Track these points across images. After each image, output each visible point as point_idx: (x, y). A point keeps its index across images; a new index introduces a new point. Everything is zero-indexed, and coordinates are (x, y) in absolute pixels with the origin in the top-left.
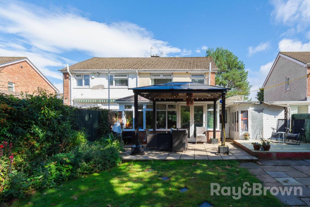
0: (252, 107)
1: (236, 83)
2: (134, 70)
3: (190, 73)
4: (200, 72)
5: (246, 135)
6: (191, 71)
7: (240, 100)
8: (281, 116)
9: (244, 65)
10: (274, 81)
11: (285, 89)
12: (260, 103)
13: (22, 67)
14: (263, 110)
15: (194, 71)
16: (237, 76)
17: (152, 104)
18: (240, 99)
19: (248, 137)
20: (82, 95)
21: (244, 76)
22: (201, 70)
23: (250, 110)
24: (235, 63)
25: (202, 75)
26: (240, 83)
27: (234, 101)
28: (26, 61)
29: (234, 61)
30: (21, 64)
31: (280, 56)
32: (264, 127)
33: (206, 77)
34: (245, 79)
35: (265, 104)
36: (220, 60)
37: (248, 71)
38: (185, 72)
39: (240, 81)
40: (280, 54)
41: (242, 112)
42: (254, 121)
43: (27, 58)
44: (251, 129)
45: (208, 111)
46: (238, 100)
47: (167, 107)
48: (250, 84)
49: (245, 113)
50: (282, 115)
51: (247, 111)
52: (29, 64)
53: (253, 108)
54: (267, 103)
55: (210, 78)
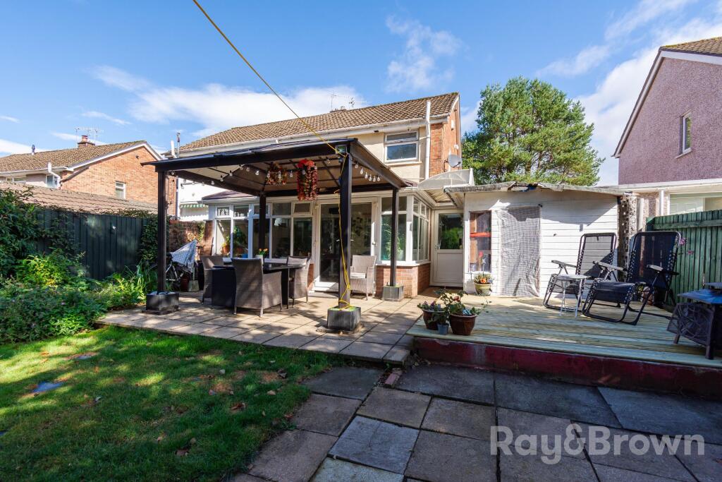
0: (502, 202)
1: (558, 157)
2: (272, 139)
3: (385, 133)
4: (405, 128)
5: (480, 282)
6: (385, 126)
7: (462, 183)
8: (602, 226)
9: (583, 110)
10: (647, 133)
11: (678, 151)
12: (526, 188)
13: (137, 157)
14: (541, 209)
15: (392, 125)
16: (558, 140)
17: (259, 204)
18: (464, 180)
19: (484, 287)
20: (193, 195)
21: (580, 137)
22: (407, 123)
23: (497, 209)
24: (556, 108)
25: (412, 135)
26: (568, 155)
27: (445, 187)
28: (144, 147)
29: (554, 102)
30: (137, 153)
31: (663, 59)
32: (541, 260)
33: (420, 139)
34: (584, 145)
35: (541, 188)
36: (515, 106)
37: (593, 124)
38: (372, 131)
39: (569, 151)
40: (664, 54)
41: (474, 215)
42: (509, 241)
43: (146, 142)
44: (500, 266)
45: (383, 216)
46: (455, 182)
47: (293, 207)
48: (598, 156)
49: (484, 218)
50: (608, 221)
51: (490, 212)
52: (149, 152)
53: (508, 204)
54: (548, 185)
55: (428, 140)
